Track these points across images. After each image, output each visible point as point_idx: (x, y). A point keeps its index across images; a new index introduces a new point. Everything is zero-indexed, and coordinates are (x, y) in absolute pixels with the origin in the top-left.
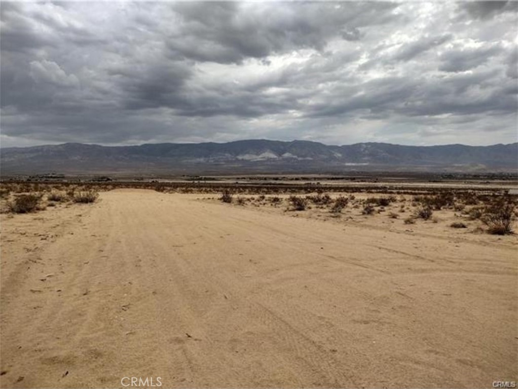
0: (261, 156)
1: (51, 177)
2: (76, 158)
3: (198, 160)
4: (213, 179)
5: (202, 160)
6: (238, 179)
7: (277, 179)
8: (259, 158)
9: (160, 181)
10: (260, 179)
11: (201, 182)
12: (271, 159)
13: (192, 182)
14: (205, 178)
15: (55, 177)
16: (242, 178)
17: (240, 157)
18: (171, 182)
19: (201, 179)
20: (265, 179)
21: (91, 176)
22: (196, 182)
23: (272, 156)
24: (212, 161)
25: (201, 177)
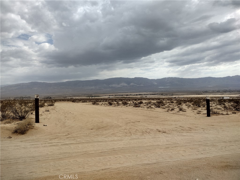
0: (120, 85)
1: (25, 98)
2: (36, 89)
3: (91, 88)
4: (99, 96)
5: (93, 87)
6: (110, 95)
7: (127, 95)
8: (119, 86)
9: (74, 98)
10: (120, 95)
11: (93, 97)
12: (125, 86)
13: (89, 98)
14: (95, 96)
15: (26, 98)
16: (112, 95)
17: (110, 86)
18: (79, 98)
19: (93, 96)
20: (122, 95)
21: (43, 96)
22: (90, 98)
23: (125, 85)
24: (98, 88)
25: (93, 95)
